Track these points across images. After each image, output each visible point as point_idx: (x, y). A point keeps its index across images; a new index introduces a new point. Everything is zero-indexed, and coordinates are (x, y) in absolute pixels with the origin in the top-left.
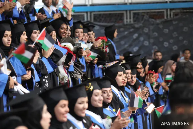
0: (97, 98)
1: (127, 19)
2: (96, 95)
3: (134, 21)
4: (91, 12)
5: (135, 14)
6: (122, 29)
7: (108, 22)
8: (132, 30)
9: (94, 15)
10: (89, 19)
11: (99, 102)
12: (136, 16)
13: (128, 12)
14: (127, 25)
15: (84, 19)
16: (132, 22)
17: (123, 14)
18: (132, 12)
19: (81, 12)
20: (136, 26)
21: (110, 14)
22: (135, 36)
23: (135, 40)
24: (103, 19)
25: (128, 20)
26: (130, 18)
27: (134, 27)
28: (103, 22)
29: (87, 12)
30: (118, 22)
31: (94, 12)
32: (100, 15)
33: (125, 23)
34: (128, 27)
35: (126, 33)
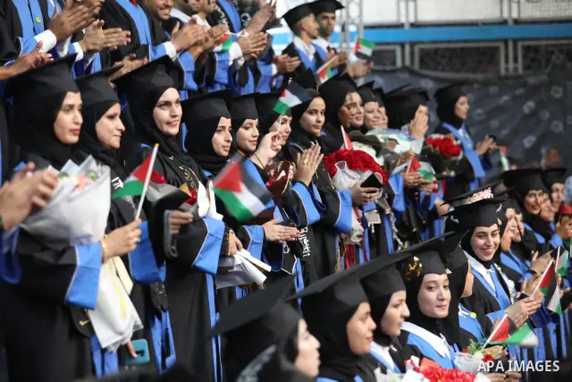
0: (432, 295)
1: (507, 61)
2: (430, 289)
3: (526, 68)
4: (412, 44)
5: (527, 49)
6: (494, 89)
7: (458, 71)
8: (520, 91)
9: (422, 51)
10: (408, 63)
11: (438, 306)
12: (531, 55)
13: (511, 45)
14: (506, 78)
15: (394, 63)
16: (520, 71)
17: (496, 49)
18: (520, 44)
19: (388, 44)
20: (531, 81)
21: (463, 49)
22: (529, 106)
23: (527, 117)
24: (444, 61)
25: (509, 65)
26: (516, 60)
27: (525, 85)
28: (443, 70)
29: (402, 45)
30: (484, 71)
31: (421, 43)
32: (436, 51)
33: (503, 72)
34: (510, 82)
35: (505, 98)
